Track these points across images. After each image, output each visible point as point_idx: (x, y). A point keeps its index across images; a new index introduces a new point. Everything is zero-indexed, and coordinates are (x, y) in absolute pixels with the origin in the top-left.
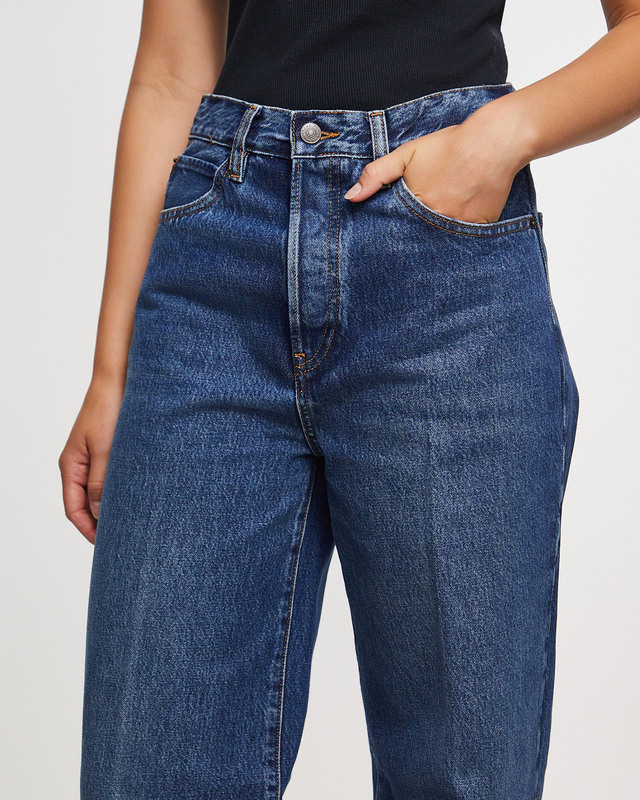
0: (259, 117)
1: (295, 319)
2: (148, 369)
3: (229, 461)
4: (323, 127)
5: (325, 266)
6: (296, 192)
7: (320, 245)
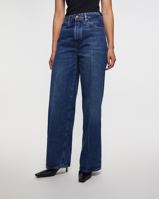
0: (71, 17)
1: (75, 39)
2: (58, 48)
3: (67, 58)
4: (79, 16)
5: (79, 32)
6: (75, 23)
7: (78, 30)
